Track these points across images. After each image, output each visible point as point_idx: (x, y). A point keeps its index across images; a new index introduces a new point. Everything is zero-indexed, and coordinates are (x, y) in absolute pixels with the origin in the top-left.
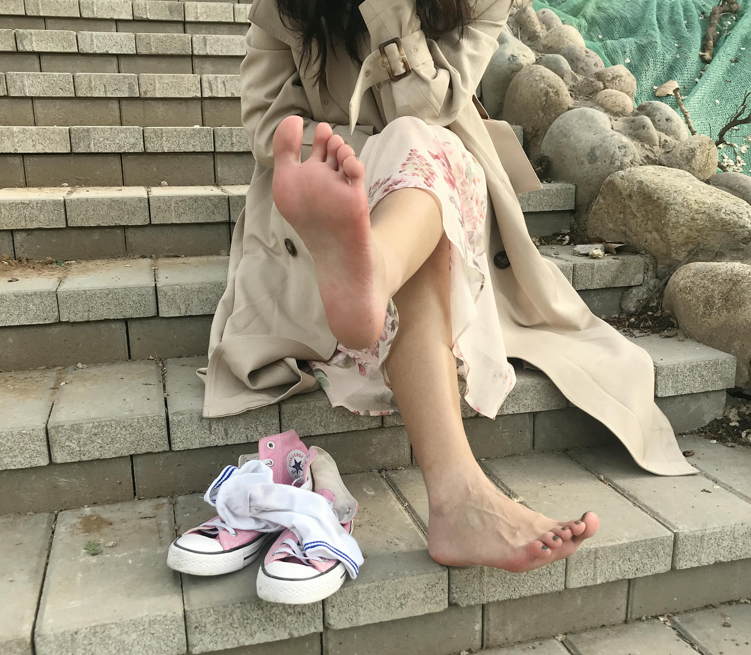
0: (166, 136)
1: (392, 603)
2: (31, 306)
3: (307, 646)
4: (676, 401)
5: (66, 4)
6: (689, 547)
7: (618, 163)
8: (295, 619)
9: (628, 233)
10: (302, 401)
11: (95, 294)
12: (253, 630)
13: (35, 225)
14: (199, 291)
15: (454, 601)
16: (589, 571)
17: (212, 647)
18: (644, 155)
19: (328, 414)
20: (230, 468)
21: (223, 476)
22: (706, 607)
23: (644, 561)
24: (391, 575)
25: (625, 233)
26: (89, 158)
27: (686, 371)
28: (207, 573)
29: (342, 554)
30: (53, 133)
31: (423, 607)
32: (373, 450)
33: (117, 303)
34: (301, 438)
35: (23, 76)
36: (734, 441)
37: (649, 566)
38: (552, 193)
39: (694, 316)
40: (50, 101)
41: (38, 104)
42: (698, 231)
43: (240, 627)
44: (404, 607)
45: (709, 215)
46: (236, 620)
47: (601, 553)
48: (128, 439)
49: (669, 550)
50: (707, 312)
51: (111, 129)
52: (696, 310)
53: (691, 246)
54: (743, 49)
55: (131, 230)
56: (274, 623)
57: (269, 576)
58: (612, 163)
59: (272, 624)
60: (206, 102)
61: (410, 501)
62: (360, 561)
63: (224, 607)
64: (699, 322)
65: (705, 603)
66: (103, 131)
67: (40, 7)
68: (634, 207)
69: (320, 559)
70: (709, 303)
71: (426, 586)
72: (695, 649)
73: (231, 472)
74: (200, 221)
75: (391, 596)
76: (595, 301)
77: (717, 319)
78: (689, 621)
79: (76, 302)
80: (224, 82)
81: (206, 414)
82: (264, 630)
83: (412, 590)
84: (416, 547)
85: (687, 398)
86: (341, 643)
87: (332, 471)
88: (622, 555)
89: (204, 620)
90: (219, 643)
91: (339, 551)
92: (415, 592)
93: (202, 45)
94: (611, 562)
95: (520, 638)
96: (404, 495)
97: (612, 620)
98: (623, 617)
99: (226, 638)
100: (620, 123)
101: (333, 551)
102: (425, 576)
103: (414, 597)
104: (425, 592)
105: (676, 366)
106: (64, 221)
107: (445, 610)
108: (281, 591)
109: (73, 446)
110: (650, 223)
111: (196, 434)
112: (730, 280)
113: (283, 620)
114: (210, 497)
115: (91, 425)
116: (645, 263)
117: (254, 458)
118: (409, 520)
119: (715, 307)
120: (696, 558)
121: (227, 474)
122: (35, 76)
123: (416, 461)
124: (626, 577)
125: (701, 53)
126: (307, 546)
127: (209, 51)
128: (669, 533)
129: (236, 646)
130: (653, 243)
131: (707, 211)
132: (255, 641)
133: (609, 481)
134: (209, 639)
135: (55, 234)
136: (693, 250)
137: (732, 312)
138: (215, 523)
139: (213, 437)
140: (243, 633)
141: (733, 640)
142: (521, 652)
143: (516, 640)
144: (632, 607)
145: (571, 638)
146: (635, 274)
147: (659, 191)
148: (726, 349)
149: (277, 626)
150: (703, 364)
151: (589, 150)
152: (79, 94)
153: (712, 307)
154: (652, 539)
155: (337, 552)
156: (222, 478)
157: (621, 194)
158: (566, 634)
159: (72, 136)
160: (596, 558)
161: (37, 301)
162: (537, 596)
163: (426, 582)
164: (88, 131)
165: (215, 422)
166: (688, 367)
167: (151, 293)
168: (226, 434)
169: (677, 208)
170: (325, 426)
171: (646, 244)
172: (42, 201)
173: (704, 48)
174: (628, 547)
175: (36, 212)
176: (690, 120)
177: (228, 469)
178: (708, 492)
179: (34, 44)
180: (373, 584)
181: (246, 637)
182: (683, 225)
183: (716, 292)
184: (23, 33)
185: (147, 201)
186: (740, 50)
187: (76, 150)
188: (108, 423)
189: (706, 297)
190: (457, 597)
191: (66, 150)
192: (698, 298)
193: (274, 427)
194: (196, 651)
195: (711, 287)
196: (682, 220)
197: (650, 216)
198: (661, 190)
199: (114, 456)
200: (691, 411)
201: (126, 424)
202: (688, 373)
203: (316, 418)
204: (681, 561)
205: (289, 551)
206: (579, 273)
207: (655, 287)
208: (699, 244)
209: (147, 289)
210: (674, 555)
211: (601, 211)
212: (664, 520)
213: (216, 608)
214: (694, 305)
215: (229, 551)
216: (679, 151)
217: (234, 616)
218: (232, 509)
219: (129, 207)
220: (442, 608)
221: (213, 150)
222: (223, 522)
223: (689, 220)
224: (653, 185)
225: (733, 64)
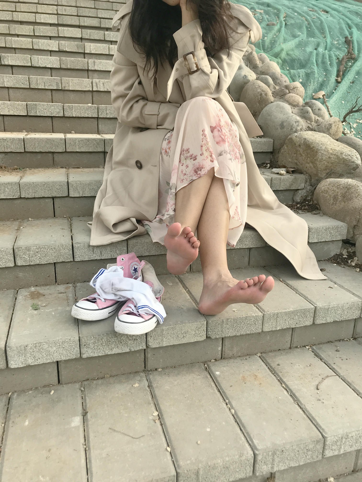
0: (75, 109)
1: (179, 336)
2: (7, 189)
3: (138, 355)
4: (318, 245)
5: (25, 42)
6: (322, 313)
7: (294, 129)
8: (132, 342)
9: (298, 163)
10: (138, 239)
11: (38, 185)
12: (112, 347)
13: (9, 150)
14: (89, 184)
15: (209, 336)
16: (273, 323)
17: (92, 355)
18: (307, 126)
19: (151, 246)
21: (99, 273)
22: (328, 342)
23: (300, 319)
24: (179, 322)
25: (296, 164)
26: (36, 118)
28: (91, 319)
30: (18, 105)
31: (194, 338)
33: (49, 189)
34: (137, 257)
35: (4, 76)
36: (345, 265)
37: (302, 322)
38: (262, 143)
39: (328, 204)
40: (17, 89)
41: (11, 91)
42: (332, 163)
43: (106, 345)
44: (185, 338)
45: (337, 156)
46: (104, 342)
47: (279, 315)
48: (53, 255)
49: (312, 315)
50: (334, 203)
51: (47, 104)
52: (329, 201)
53: (328, 171)
54: (357, 77)
55: (56, 154)
57: (120, 321)
58: (292, 129)
59: (121, 344)
60: (95, 93)
61: (189, 288)
62: (164, 315)
63: (98, 336)
64: (331, 207)
65: (328, 340)
66: (43, 105)
67: (13, 43)
68: (301, 151)
69: (145, 314)
70: (335, 198)
71: (196, 328)
72: (322, 361)
73: (103, 271)
74: (90, 150)
75: (179, 333)
76: (281, 196)
77: (339, 206)
78: (320, 348)
79: (29, 188)
80: (103, 84)
81: (91, 244)
82: (117, 347)
83: (189, 330)
85: (323, 244)
86: (154, 354)
88: (289, 316)
89: (89, 342)
90: (95, 353)
91: (155, 311)
92: (191, 331)
93: (93, 65)
94: (284, 320)
95: (239, 354)
96: (186, 285)
97: (284, 347)
98: (289, 346)
99: (99, 351)
100: (296, 110)
101: (152, 310)
102: (196, 323)
103: (190, 333)
104: (195, 331)
105: (319, 228)
106: (23, 148)
107: (205, 340)
108: (127, 328)
109: (26, 257)
110: (309, 159)
111: (86, 253)
112: (346, 187)
113: (127, 342)
114: (93, 283)
115: (35, 248)
116: (306, 178)
117: (114, 265)
118: (189, 297)
119: (338, 200)
121: (101, 273)
122: (10, 77)
123: (192, 270)
124: (291, 327)
125: (336, 78)
126: (139, 308)
127: (96, 68)
128: (313, 307)
129: (104, 354)
130: (310, 169)
131: (337, 154)
132: (113, 352)
133: (285, 281)
134: (91, 351)
135: (19, 155)
136: (329, 173)
137: (346, 203)
138: (95, 296)
139: (95, 255)
140: (107, 348)
141: (340, 358)
142: (240, 361)
144: (293, 341)
145: (264, 355)
146: (301, 183)
147: (313, 143)
148: (343, 221)
149: (124, 345)
150: (331, 227)
151: (280, 123)
152: (32, 87)
154: (304, 309)
157: (295, 144)
158: (262, 353)
159: (28, 107)
161: (9, 187)
162: (249, 334)
163: (196, 326)
164: (36, 105)
165: (96, 248)
166: (324, 228)
167: (66, 185)
168: (101, 254)
169: (322, 152)
170: (149, 251)
171: (307, 169)
172: (13, 138)
173: (338, 76)
174: (293, 312)
175: (10, 144)
176: (330, 110)
177: (102, 270)
178: (332, 288)
179: (10, 61)
180: (170, 326)
181: (108, 350)
182: (325, 160)
183: (339, 193)
184: (4, 56)
185: (64, 140)
186: (355, 78)
187: (29, 114)
188: (43, 247)
189: (334, 195)
190: (210, 334)
191: (25, 114)
192: (330, 196)
193: (124, 251)
194: (84, 356)
195: (337, 190)
196: (324, 158)
197: (309, 156)
198: (315, 143)
199: (46, 263)
200: (325, 250)
201: (52, 248)
202: (324, 231)
203: (145, 247)
204: (318, 320)
205: (131, 310)
206: (274, 182)
207: (310, 190)
208: (332, 170)
209: (64, 183)
210: (314, 317)
211: (285, 153)
212: (310, 301)
213: (94, 336)
214: (329, 199)
215: (101, 309)
216: (324, 125)
217: (103, 340)
218: (103, 289)
219: (55, 143)
220: (203, 339)
221: (97, 116)
222: (99, 295)
223: (328, 158)
224: (311, 141)
225: (351, 84)
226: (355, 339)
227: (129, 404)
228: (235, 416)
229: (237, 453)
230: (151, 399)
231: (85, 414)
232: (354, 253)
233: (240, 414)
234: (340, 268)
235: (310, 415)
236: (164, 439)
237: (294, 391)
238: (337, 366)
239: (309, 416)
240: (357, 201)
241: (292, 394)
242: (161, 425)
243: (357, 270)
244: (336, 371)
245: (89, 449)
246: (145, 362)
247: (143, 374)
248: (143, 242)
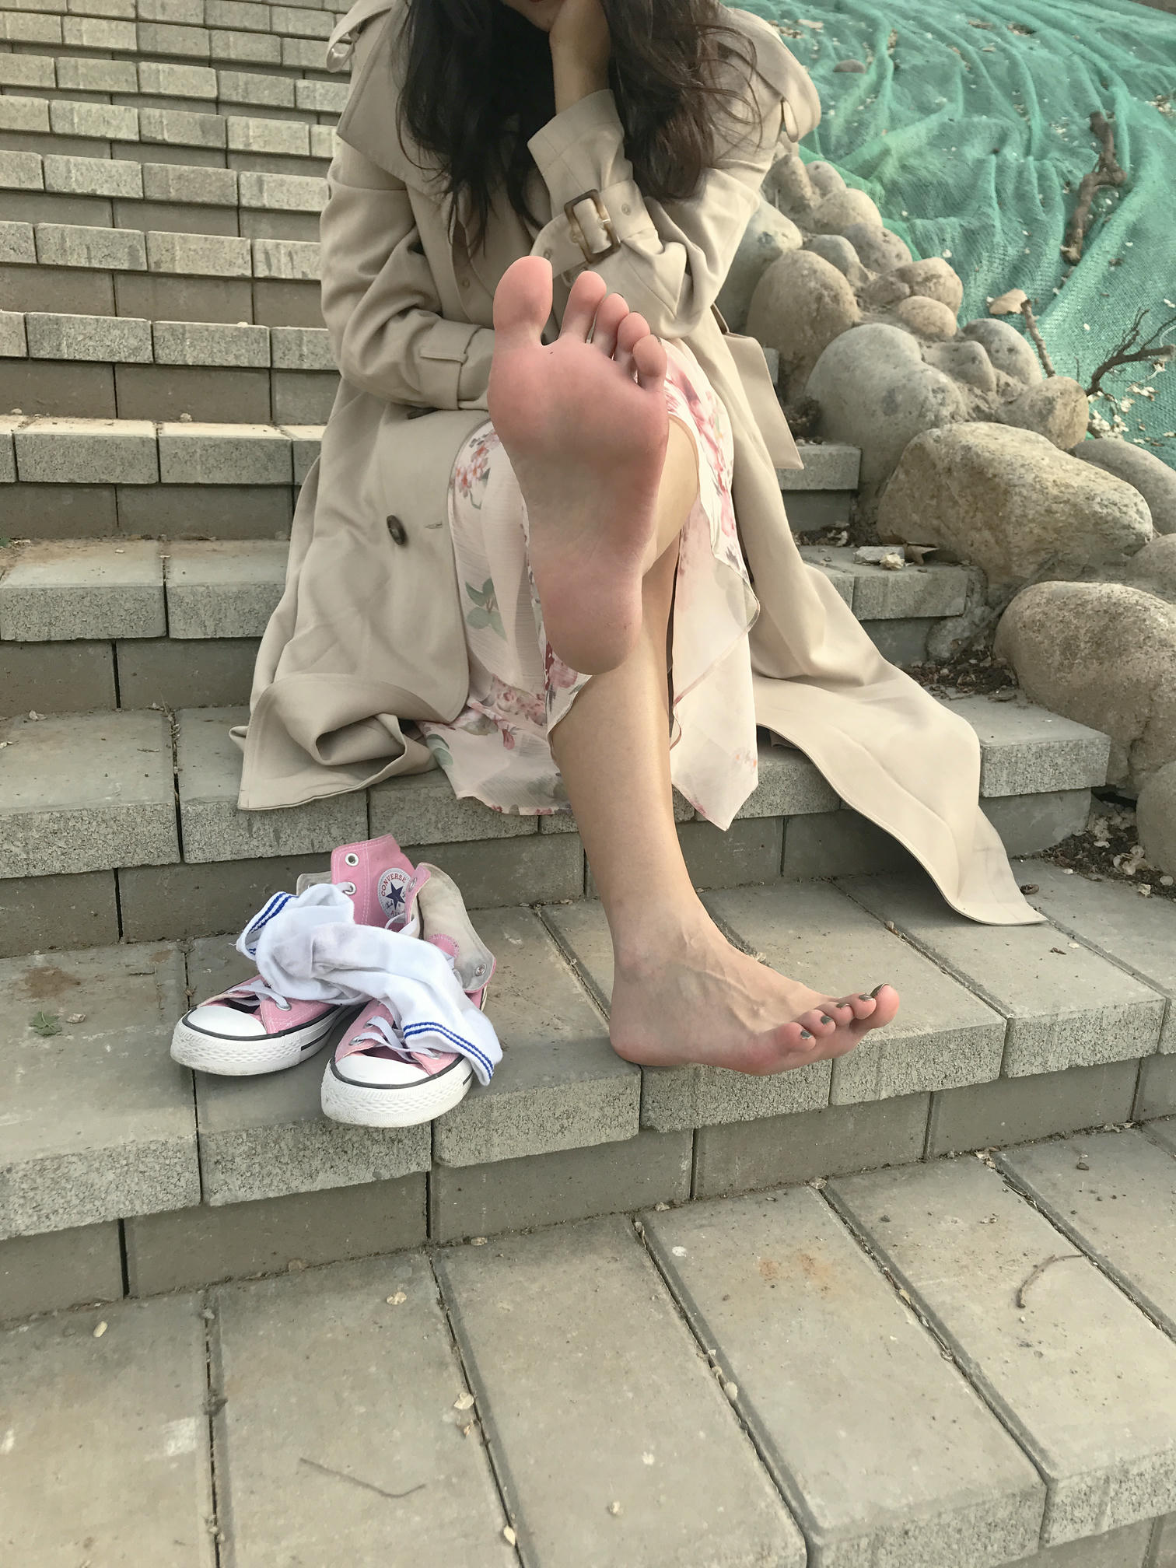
0: (191, 338)
1: (548, 1125)
3: (404, 1193)
4: (1013, 804)
5: (27, 109)
6: (1030, 1042)
7: (931, 416)
8: (384, 1150)
9: (944, 530)
10: (406, 787)
11: (62, 596)
12: (313, 1168)
14: (240, 596)
15: (649, 1124)
16: (868, 1077)
17: (243, 1195)
18: (973, 405)
19: (450, 809)
20: (281, 896)
21: (270, 909)
22: (1051, 1137)
23: (957, 1063)
24: (547, 1079)
25: (938, 531)
26: (59, 368)
27: (1030, 756)
28: (237, 1072)
29: (466, 1045)
31: (598, 1133)
32: (522, 871)
33: (98, 612)
34: (403, 849)
36: (1101, 871)
37: (964, 1071)
38: (822, 461)
39: (1044, 668)
42: (1057, 531)
43: (292, 1162)
44: (566, 1132)
45: (1075, 505)
46: (286, 1152)
47: (889, 1049)
48: (111, 842)
49: (998, 1047)
50: (1066, 662)
51: (97, 320)
52: (1049, 658)
53: (1043, 555)
55: (126, 492)
56: (350, 1155)
57: (342, 1079)
58: (922, 415)
59: (345, 1157)
60: (261, 286)
61: (580, 955)
62: (495, 1055)
63: (265, 1129)
64: (1053, 678)
65: (1049, 1131)
66: (83, 323)
68: (955, 489)
69: (429, 1053)
70: (1069, 648)
71: (603, 1098)
72: (1032, 1205)
73: (283, 903)
74: (244, 481)
75: (545, 1114)
76: (886, 639)
77: (1083, 674)
78: (1023, 1161)
79: (29, 608)
80: (290, 255)
81: (243, 804)
82: (332, 1167)
83: (581, 1104)
84: (590, 1033)
85: (1029, 801)
86: (460, 1189)
87: (453, 904)
88: (922, 1053)
89: (231, 1150)
90: (255, 1189)
91: (462, 1040)
92: (586, 1108)
93: (255, 189)
94: (904, 1065)
95: (752, 1183)
96: (572, 945)
97: (902, 1156)
98: (919, 1151)
99: (267, 1181)
100: (935, 352)
101: (451, 1039)
102: (604, 1081)
103: (584, 1117)
104: (601, 1109)
105: (1016, 748)
106: (13, 471)
107: (634, 1138)
108: (363, 1106)
109: (16, 850)
110: (979, 515)
111: (226, 836)
112: (1106, 612)
113: (364, 1151)
114: (247, 943)
115: (46, 817)
116: (970, 580)
117: (323, 881)
118: (579, 989)
119: (1079, 655)
120: (1040, 1059)
121: (276, 906)
123: (591, 890)
124: (928, 1089)
125: (1064, 248)
126: (408, 1031)
127: (267, 201)
128: (999, 1019)
129: (284, 1193)
130: (983, 548)
131: (1072, 500)
132: (317, 1186)
133: (902, 930)
134: (239, 1182)
136: (1046, 562)
137: (1107, 664)
138: (255, 987)
139: (255, 842)
140: (296, 1172)
141: (1092, 1192)
142: (755, 1207)
143: (747, 1187)
144: (933, 1137)
145: (835, 1185)
146: (952, 598)
147: (996, 464)
148: (1095, 725)
149: (355, 1160)
150: (1057, 745)
151: (884, 394)
152: (45, 260)
153: (1074, 655)
154: (971, 1029)
155: (459, 1040)
156: (267, 913)
157: (934, 466)
158: (827, 1178)
159: (30, 328)
160: (881, 1057)
162: (784, 1116)
163: (604, 1091)
164: (57, 321)
166: (1034, 750)
167: (156, 597)
168: (278, 838)
169: (1025, 493)
170: (444, 830)
171: (972, 549)
173: (1068, 240)
174: (933, 1039)
176: (1045, 352)
177: (277, 899)
178: (1061, 952)
180: (516, 1094)
181: (301, 1178)
182: (1033, 520)
183: (1083, 631)
185: (154, 444)
186: (1124, 247)
187: (37, 353)
188: (76, 814)
189: (1066, 638)
190: (653, 1116)
191: (19, 352)
192: (1052, 639)
193: (358, 829)
194: (216, 1200)
195: (1075, 622)
196: (1033, 512)
197: (980, 504)
198: (1000, 463)
199: (85, 869)
200: (1034, 822)
201: (107, 817)
202: (1034, 761)
203: (428, 815)
204: (1016, 1066)
205: (378, 1037)
206: (864, 592)
207: (983, 619)
208: (1056, 552)
209: (150, 591)
210: (1005, 1055)
211: (900, 493)
212: (992, 998)
213: (251, 1131)
214: (1046, 651)
215: (275, 1036)
216: (1029, 401)
217: (282, 1144)
218: (282, 965)
219: (123, 453)
220: (629, 1135)
221: (269, 365)
222: (268, 986)
223: (1043, 512)
224: (987, 454)
225: (1113, 269)
226: (1139, 1125)
227: (373, 1369)
228: (740, 1407)
229: (747, 1546)
230: (447, 1348)
231: (214, 1409)
232: (1132, 831)
233: (756, 1400)
234: (1083, 882)
235: (998, 1398)
236: (493, 1497)
237: (940, 1315)
238: (1082, 1220)
239: (994, 1404)
240: (1143, 656)
241: (933, 1326)
242: (485, 1443)
243: (1143, 891)
244: (1082, 1239)
245: (229, 1537)
246: (428, 1216)
247: (420, 1258)
248: (423, 796)
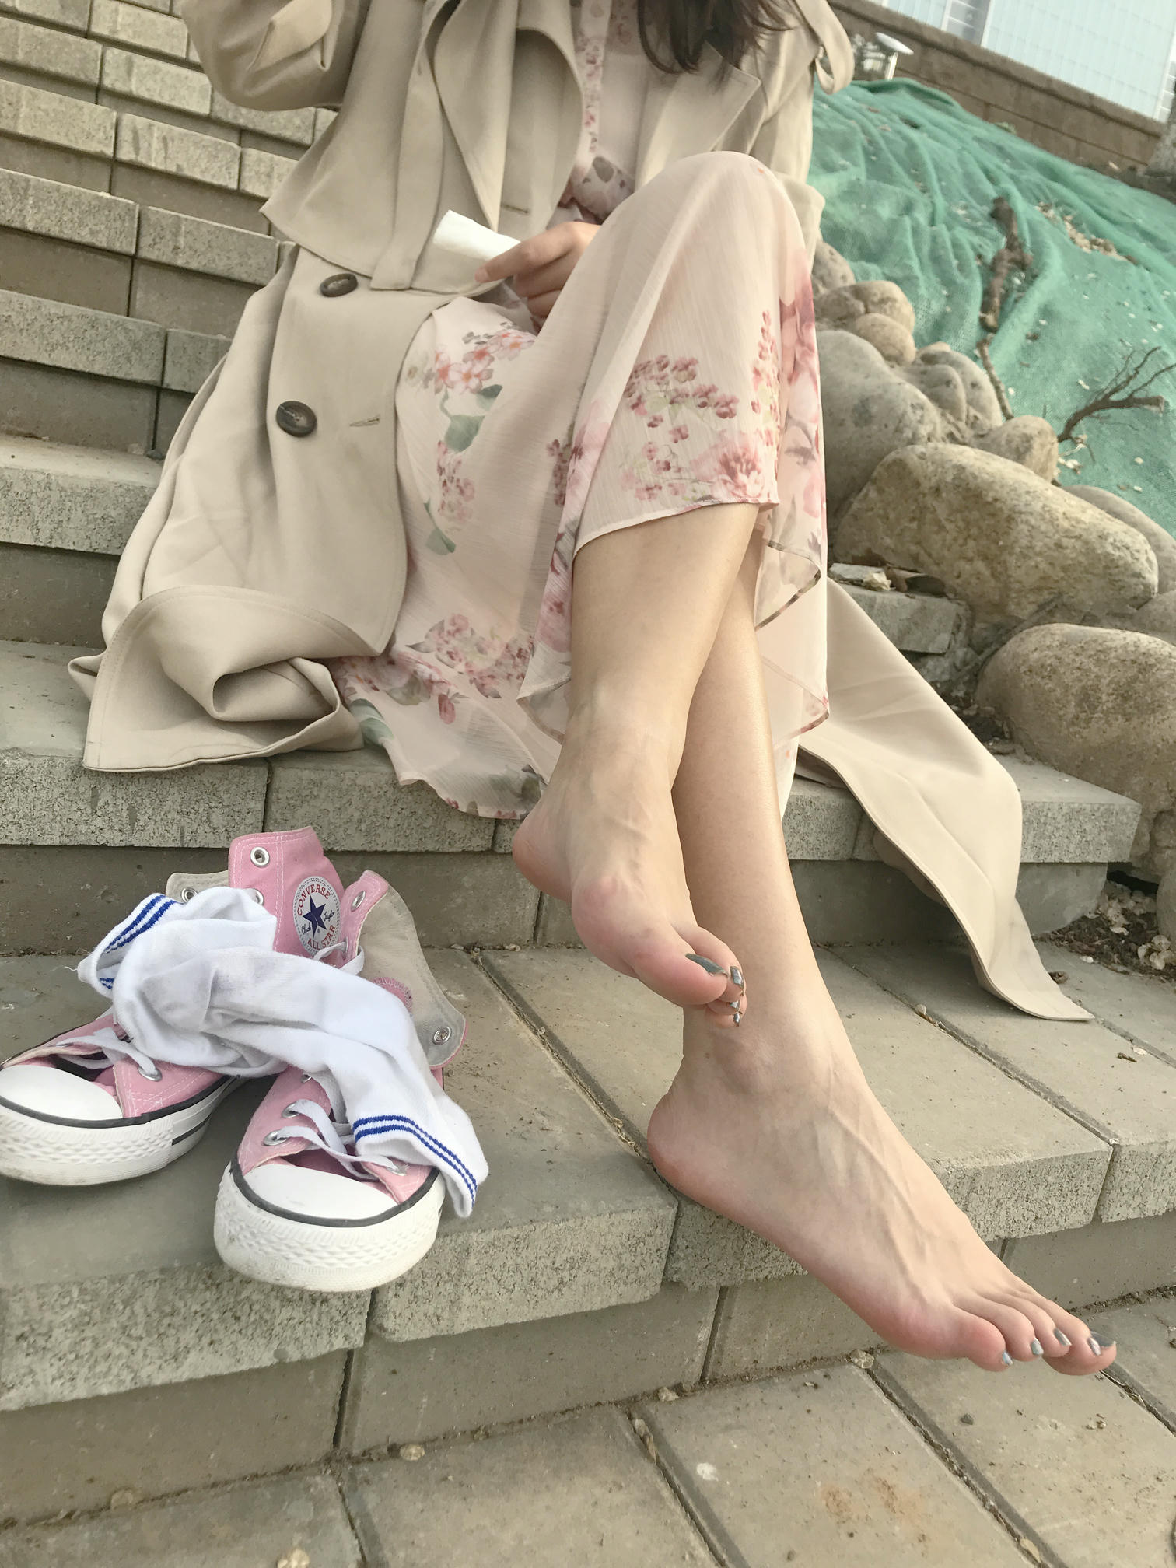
0: (36, 197)
1: (542, 1279)
3: (311, 1378)
6: (1133, 1177)
7: (908, 433)
8: (298, 1315)
9: (923, 557)
10: (325, 766)
12: (182, 1345)
15: (675, 1278)
17: (58, 1391)
18: (947, 431)
19: (380, 805)
20: (158, 899)
21: (140, 918)
22: (1123, 1299)
23: (1053, 1201)
24: (548, 1209)
25: (915, 558)
27: (1060, 817)
28: (70, 1179)
29: (446, 1154)
31: (607, 1291)
32: (459, 901)
34: (329, 853)
36: (1124, 962)
37: (1057, 1213)
39: (1053, 720)
42: (1065, 569)
43: (149, 1335)
44: (565, 1290)
45: (1087, 543)
46: (141, 1318)
47: (982, 1181)
49: (1098, 1181)
50: (1083, 716)
52: (1060, 709)
53: (1046, 595)
54: (1043, 322)
56: (243, 1323)
58: (898, 430)
59: (236, 1327)
60: (122, 172)
61: (550, 1024)
62: (480, 1170)
63: (112, 1282)
64: (1064, 733)
65: (1120, 1290)
68: (942, 512)
69: (389, 1164)
70: (1087, 699)
71: (624, 1239)
72: (1136, 1400)
73: (162, 911)
74: (97, 369)
75: (541, 1263)
77: (1103, 730)
80: (165, 140)
81: (91, 762)
82: (212, 1343)
83: (593, 1250)
84: (593, 1139)
85: (1045, 871)
86: (394, 1372)
87: (404, 938)
89: (48, 1316)
90: (80, 1382)
91: (440, 1145)
92: (599, 1255)
93: (123, 71)
94: (994, 1202)
95: (782, 1359)
96: (533, 1008)
99: (101, 1368)
100: (902, 371)
101: (427, 1144)
102: (628, 1215)
103: (593, 1267)
104: (619, 1256)
105: (1047, 806)
107: (654, 1298)
108: (299, 1255)
110: (971, 543)
111: (56, 808)
112: (1133, 662)
113: (267, 1317)
114: (99, 968)
116: (958, 615)
117: (216, 883)
118: (560, 1072)
119: (1099, 709)
120: (1138, 1200)
121: (150, 915)
123: (544, 935)
125: (982, 315)
126: (362, 1128)
127: (135, 87)
128: (1104, 1146)
129: (128, 1386)
130: (974, 581)
131: (1084, 536)
132: (184, 1372)
133: (937, 1017)
136: (1048, 603)
137: (1135, 721)
138: (103, 1039)
139: (98, 822)
140: (153, 1352)
142: (792, 1397)
143: (775, 1364)
145: (883, 1362)
146: (938, 632)
147: (997, 487)
148: (1118, 787)
149: (250, 1331)
150: (1088, 808)
151: (856, 402)
153: (1093, 708)
154: (1075, 1156)
155: (436, 1147)
156: (135, 923)
157: (918, 484)
158: (873, 1352)
160: (972, 1190)
163: (627, 1230)
165: (110, 784)
166: (1065, 810)
168: (133, 820)
169: (1033, 521)
170: (368, 833)
171: (959, 581)
173: (986, 307)
174: (1031, 1169)
176: (1003, 395)
177: (153, 903)
178: (1129, 1059)
180: (504, 1232)
181: (159, 1362)
182: (1040, 554)
183: (1105, 682)
186: (1039, 325)
189: (1084, 688)
190: (684, 1268)
192: (1067, 688)
193: (250, 819)
195: (1096, 670)
196: (1040, 544)
197: (974, 531)
198: (1002, 486)
200: (1046, 897)
202: (1063, 823)
203: (350, 810)
204: (1113, 1206)
205: (310, 1134)
207: (965, 663)
208: (1060, 594)
210: (1104, 1191)
211: (870, 514)
212: (1082, 1114)
213: (88, 1285)
214: (1058, 701)
215: (136, 1121)
216: (1005, 435)
217: (137, 1306)
218: (157, 1008)
220: (648, 1294)
221: (133, 251)
222: (125, 1038)
223: (1052, 546)
224: (986, 477)
225: (1029, 342)
232: (1149, 917)
234: (1111, 975)
246: (340, 1415)
247: (324, 1483)
248: (347, 782)
